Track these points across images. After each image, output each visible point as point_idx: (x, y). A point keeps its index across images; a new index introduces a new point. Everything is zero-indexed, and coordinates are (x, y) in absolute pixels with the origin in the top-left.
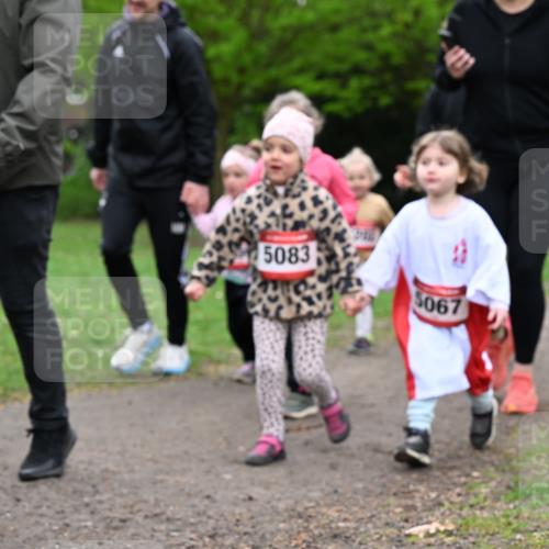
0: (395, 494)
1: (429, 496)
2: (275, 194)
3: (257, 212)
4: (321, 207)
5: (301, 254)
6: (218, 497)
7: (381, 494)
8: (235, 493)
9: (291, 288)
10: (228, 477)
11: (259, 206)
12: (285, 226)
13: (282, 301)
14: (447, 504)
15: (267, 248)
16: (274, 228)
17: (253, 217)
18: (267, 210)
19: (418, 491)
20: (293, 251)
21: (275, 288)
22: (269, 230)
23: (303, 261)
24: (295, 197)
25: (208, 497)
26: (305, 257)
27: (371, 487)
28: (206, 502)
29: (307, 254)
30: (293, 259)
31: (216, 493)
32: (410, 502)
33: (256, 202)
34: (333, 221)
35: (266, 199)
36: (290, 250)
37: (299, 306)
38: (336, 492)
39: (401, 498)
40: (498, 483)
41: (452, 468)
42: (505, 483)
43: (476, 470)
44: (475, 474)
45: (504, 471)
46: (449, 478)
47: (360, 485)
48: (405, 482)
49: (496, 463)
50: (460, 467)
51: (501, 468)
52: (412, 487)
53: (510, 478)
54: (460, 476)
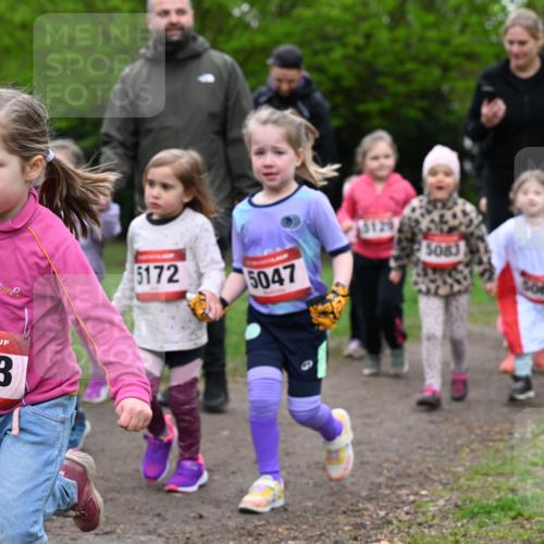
0: (344, 512)
1: (377, 515)
2: (435, 207)
3: (421, 219)
4: (468, 218)
6: (168, 515)
7: (331, 512)
8: (186, 512)
9: (446, 273)
11: (422, 215)
12: (442, 230)
13: (440, 282)
14: (395, 522)
16: (433, 231)
17: (417, 222)
18: (428, 218)
19: (366, 509)
21: (435, 273)
22: (430, 233)
23: (455, 255)
24: (449, 209)
25: (159, 515)
28: (157, 520)
29: (458, 249)
31: (166, 511)
32: (359, 521)
33: (419, 211)
34: (476, 227)
35: (427, 209)
37: (452, 286)
39: (350, 516)
40: (447, 501)
41: (400, 487)
42: (453, 502)
43: (424, 489)
44: (424, 492)
45: (452, 489)
46: (398, 497)
47: (310, 504)
48: (354, 500)
49: (445, 481)
50: (409, 486)
51: (449, 487)
52: (361, 505)
53: (458, 497)
54: (408, 495)
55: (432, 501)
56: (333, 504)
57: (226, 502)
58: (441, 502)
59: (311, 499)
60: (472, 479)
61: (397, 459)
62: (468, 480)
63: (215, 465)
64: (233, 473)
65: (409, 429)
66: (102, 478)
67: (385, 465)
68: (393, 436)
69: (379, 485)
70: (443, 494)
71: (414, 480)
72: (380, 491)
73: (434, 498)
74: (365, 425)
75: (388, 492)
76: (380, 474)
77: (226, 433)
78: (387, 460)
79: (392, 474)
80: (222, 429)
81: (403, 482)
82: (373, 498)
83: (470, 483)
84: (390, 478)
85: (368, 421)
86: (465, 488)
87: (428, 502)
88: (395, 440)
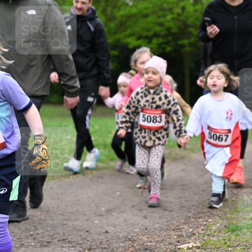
0: (173, 230)
1: (189, 231)
2: (149, 93)
3: (140, 99)
4: (168, 100)
5: (158, 119)
6: (92, 231)
7: (167, 230)
8: (100, 230)
9: (152, 133)
10: (97, 222)
11: (142, 97)
12: (152, 106)
13: (147, 138)
14: (197, 234)
15: (144, 115)
16: (147, 107)
17: (139, 101)
18: (145, 99)
19: (184, 228)
20: (155, 118)
21: (145, 132)
22: (145, 108)
23: (159, 122)
24: (157, 95)
25: (88, 231)
26: (160, 121)
27: (162, 226)
28: (87, 234)
29: (161, 119)
30: (155, 121)
31: (91, 229)
32: (180, 234)
33: (140, 95)
34: (172, 106)
35: (145, 94)
36: (153, 117)
37: (154, 141)
38: (146, 229)
39: (176, 231)
40: (221, 224)
41: (199, 218)
42: (224, 224)
43: (210, 219)
44: (210, 220)
45: (223, 219)
46: (198, 222)
47: (157, 226)
48: (178, 224)
49: (220, 215)
50: (203, 217)
51: (222, 218)
52: (181, 226)
53: (226, 222)
54: (203, 221)
55: (214, 224)
56: (168, 226)
57: (119, 225)
58: (218, 225)
59: (158, 223)
60: (233, 214)
61: (197, 205)
62: (231, 214)
63: (113, 208)
64: (122, 212)
65: (203, 191)
66: (61, 214)
67: (192, 208)
68: (196, 194)
69: (190, 217)
70: (219, 221)
71: (206, 215)
72: (190, 220)
73: (215, 223)
74: (183, 189)
75: (193, 220)
76: (190, 212)
77: (118, 193)
78: (193, 206)
79: (195, 212)
80: (117, 191)
81: (201, 215)
82: (186, 223)
83: (232, 216)
84: (195, 214)
85: (184, 187)
86: (229, 218)
87: (212, 225)
88: (197, 196)
